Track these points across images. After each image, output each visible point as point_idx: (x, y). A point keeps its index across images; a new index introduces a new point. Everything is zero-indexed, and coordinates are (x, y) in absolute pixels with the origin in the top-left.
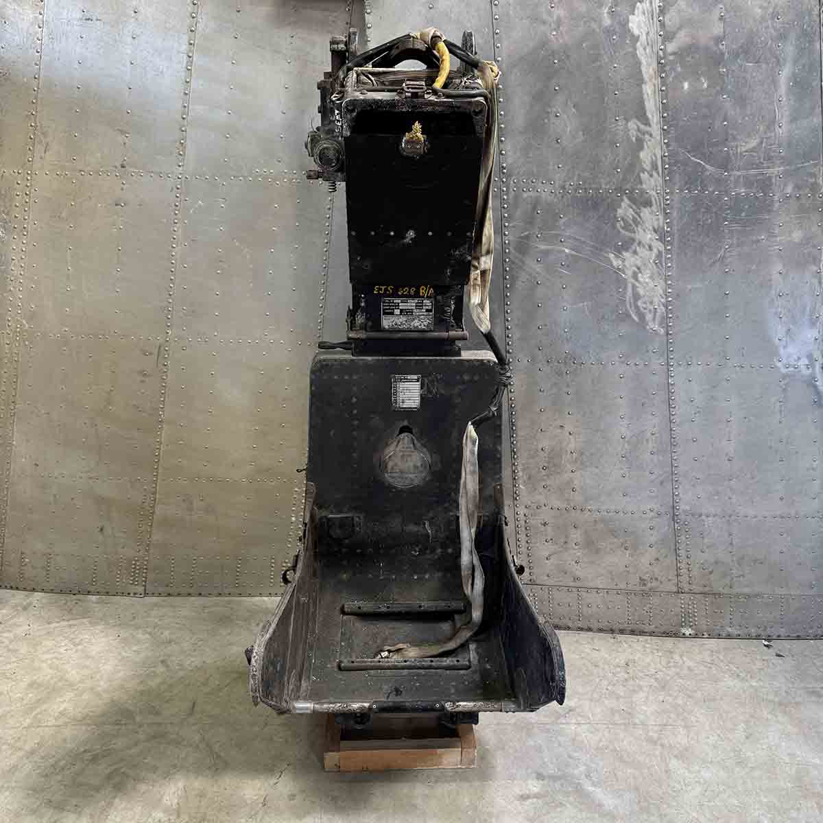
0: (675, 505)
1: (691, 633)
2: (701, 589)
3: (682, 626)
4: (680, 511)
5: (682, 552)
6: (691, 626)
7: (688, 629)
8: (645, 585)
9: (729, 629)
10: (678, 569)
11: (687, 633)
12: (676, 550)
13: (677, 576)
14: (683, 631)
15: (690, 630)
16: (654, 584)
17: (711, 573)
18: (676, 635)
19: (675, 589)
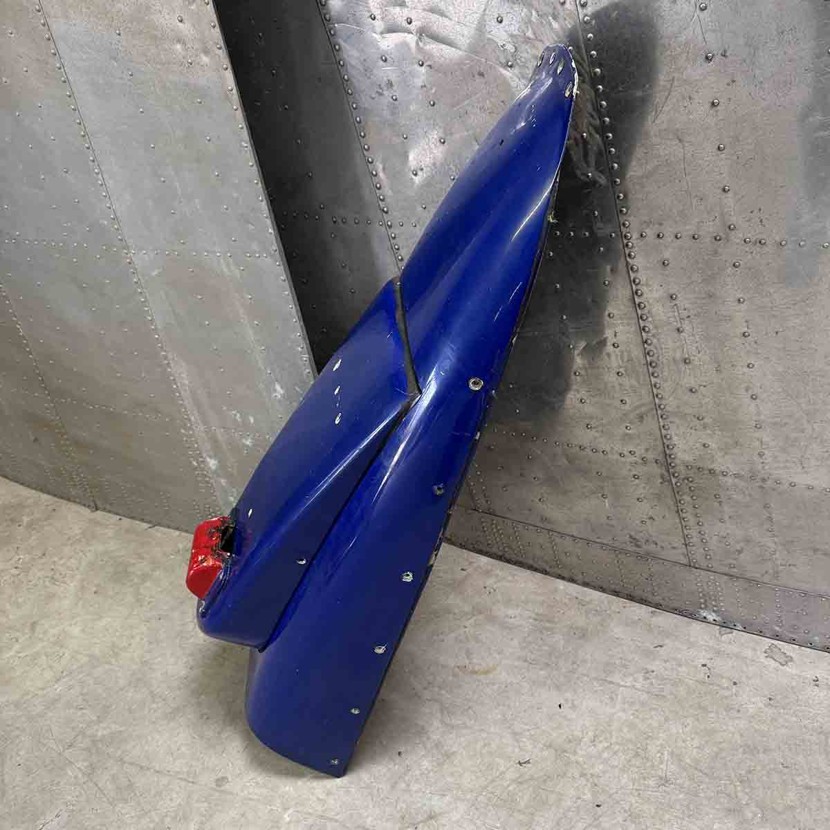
0: (668, 452)
1: (715, 618)
2: (726, 570)
3: (701, 608)
4: (677, 461)
5: (689, 516)
6: (714, 611)
7: (710, 614)
8: (638, 546)
9: (777, 628)
10: (685, 537)
11: (711, 617)
12: (678, 511)
13: (686, 545)
14: (704, 614)
15: (713, 614)
16: (652, 547)
17: (740, 552)
18: (692, 616)
19: (685, 561)
